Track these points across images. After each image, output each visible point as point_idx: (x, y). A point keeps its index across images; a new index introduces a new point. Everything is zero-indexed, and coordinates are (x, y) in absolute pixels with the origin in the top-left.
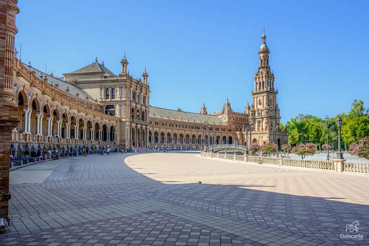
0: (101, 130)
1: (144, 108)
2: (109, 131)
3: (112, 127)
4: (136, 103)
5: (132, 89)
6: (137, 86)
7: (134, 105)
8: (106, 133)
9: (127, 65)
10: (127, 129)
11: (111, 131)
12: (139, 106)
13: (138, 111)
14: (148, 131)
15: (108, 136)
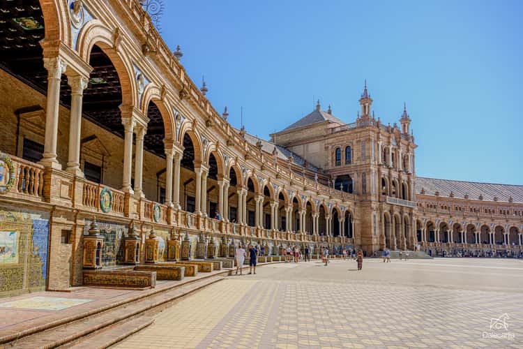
0: (329, 217)
1: (404, 177)
2: (342, 220)
3: (348, 212)
4: (390, 169)
5: (380, 143)
6: (389, 137)
7: (384, 171)
8: (338, 222)
9: (370, 104)
10: (375, 216)
11: (346, 220)
12: (395, 175)
13: (394, 183)
14: (414, 219)
15: (342, 228)
